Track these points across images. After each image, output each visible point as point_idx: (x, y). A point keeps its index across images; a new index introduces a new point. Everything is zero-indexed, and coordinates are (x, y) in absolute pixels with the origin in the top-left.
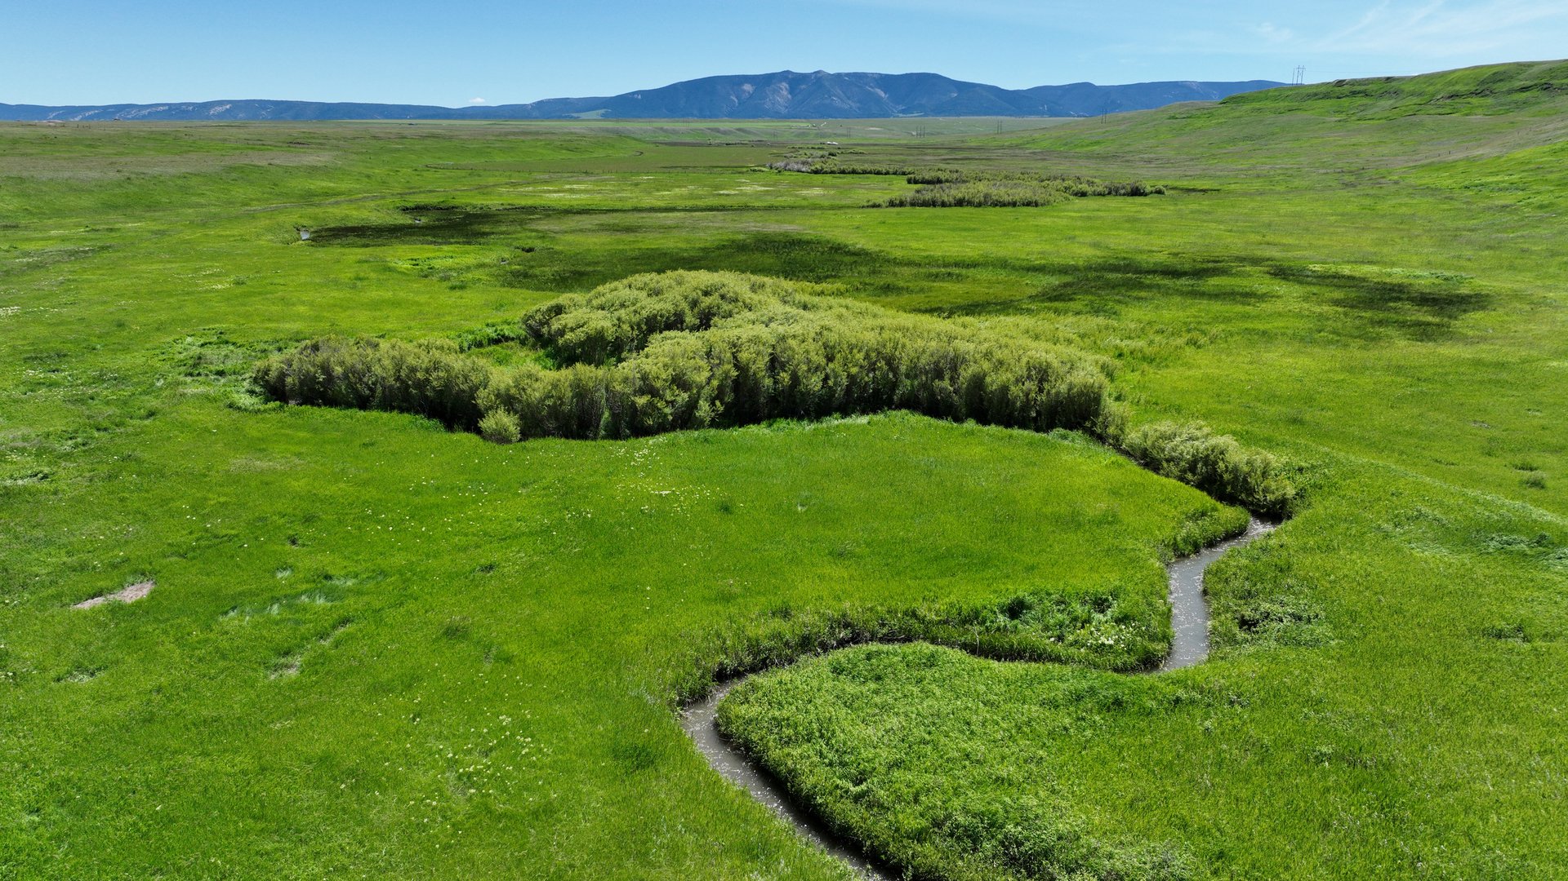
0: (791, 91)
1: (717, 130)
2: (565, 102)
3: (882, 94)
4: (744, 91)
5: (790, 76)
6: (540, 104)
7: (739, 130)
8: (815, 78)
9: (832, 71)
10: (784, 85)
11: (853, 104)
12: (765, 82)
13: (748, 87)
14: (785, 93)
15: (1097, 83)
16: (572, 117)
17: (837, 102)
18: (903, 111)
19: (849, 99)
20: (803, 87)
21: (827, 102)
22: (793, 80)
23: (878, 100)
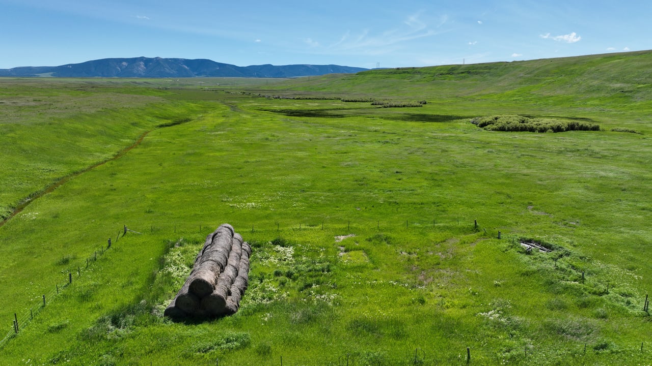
0: (146, 65)
1: (136, 83)
2: (30, 68)
3: (186, 67)
4: (123, 65)
5: (144, 59)
6: (16, 69)
7: (145, 82)
8: (156, 60)
9: (163, 57)
10: (142, 63)
11: (174, 72)
12: (133, 61)
13: (124, 63)
14: (142, 66)
15: (274, 65)
16: (35, 76)
17: (167, 70)
18: (197, 75)
19: (172, 69)
20: (151, 64)
21: (162, 70)
22: (147, 61)
23: (186, 70)
